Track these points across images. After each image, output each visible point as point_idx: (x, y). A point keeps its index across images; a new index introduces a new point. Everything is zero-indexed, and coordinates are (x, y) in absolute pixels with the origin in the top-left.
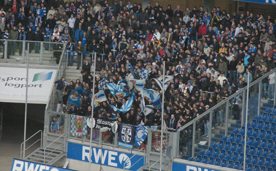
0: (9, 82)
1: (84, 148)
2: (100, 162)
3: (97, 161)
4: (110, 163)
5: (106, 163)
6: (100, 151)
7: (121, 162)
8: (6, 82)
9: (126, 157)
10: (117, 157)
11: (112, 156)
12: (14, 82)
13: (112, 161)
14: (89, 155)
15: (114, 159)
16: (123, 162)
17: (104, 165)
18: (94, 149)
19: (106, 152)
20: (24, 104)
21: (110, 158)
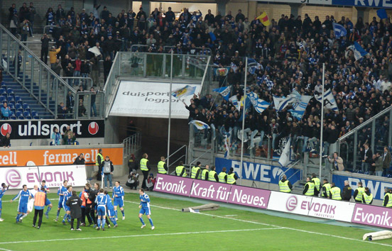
0: (149, 97)
1: (234, 163)
2: (251, 178)
3: (248, 177)
4: (262, 178)
5: (258, 178)
6: (251, 165)
7: (274, 176)
8: (146, 97)
9: (280, 171)
10: (270, 172)
11: (265, 170)
12: (154, 97)
13: (265, 176)
14: (239, 171)
15: (267, 173)
16: (277, 177)
17: (256, 180)
18: (245, 164)
19: (258, 166)
20: (168, 119)
21: (263, 173)
